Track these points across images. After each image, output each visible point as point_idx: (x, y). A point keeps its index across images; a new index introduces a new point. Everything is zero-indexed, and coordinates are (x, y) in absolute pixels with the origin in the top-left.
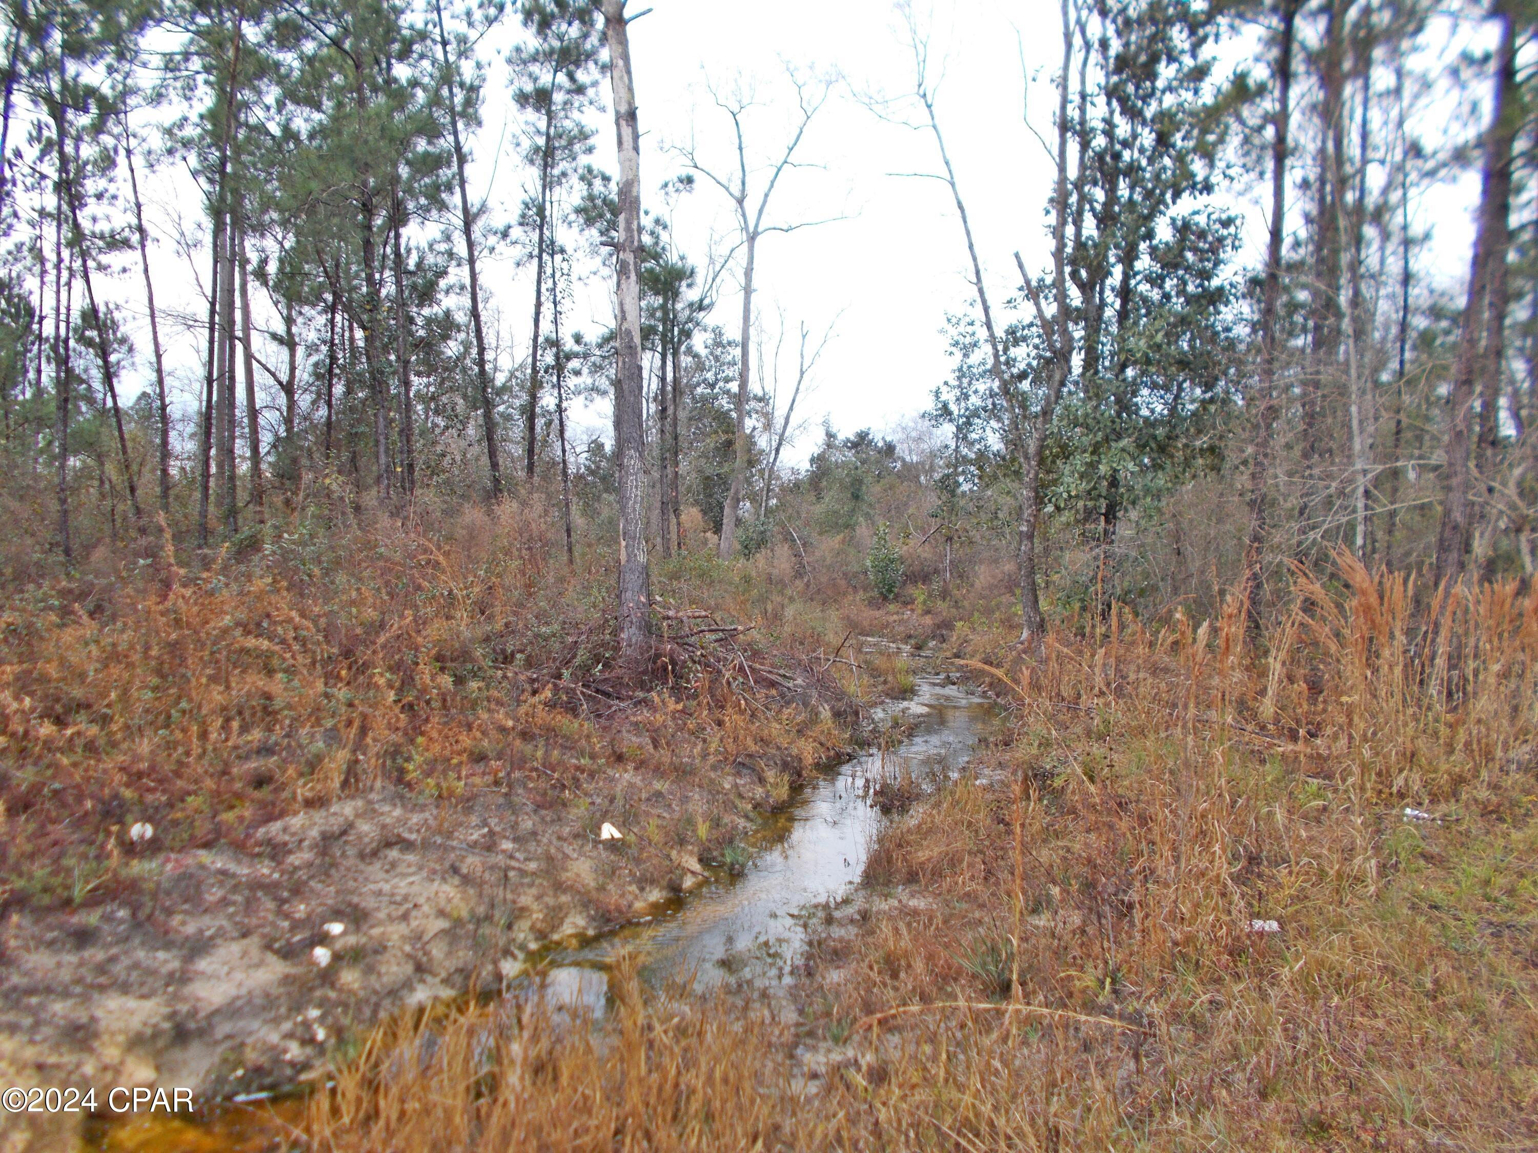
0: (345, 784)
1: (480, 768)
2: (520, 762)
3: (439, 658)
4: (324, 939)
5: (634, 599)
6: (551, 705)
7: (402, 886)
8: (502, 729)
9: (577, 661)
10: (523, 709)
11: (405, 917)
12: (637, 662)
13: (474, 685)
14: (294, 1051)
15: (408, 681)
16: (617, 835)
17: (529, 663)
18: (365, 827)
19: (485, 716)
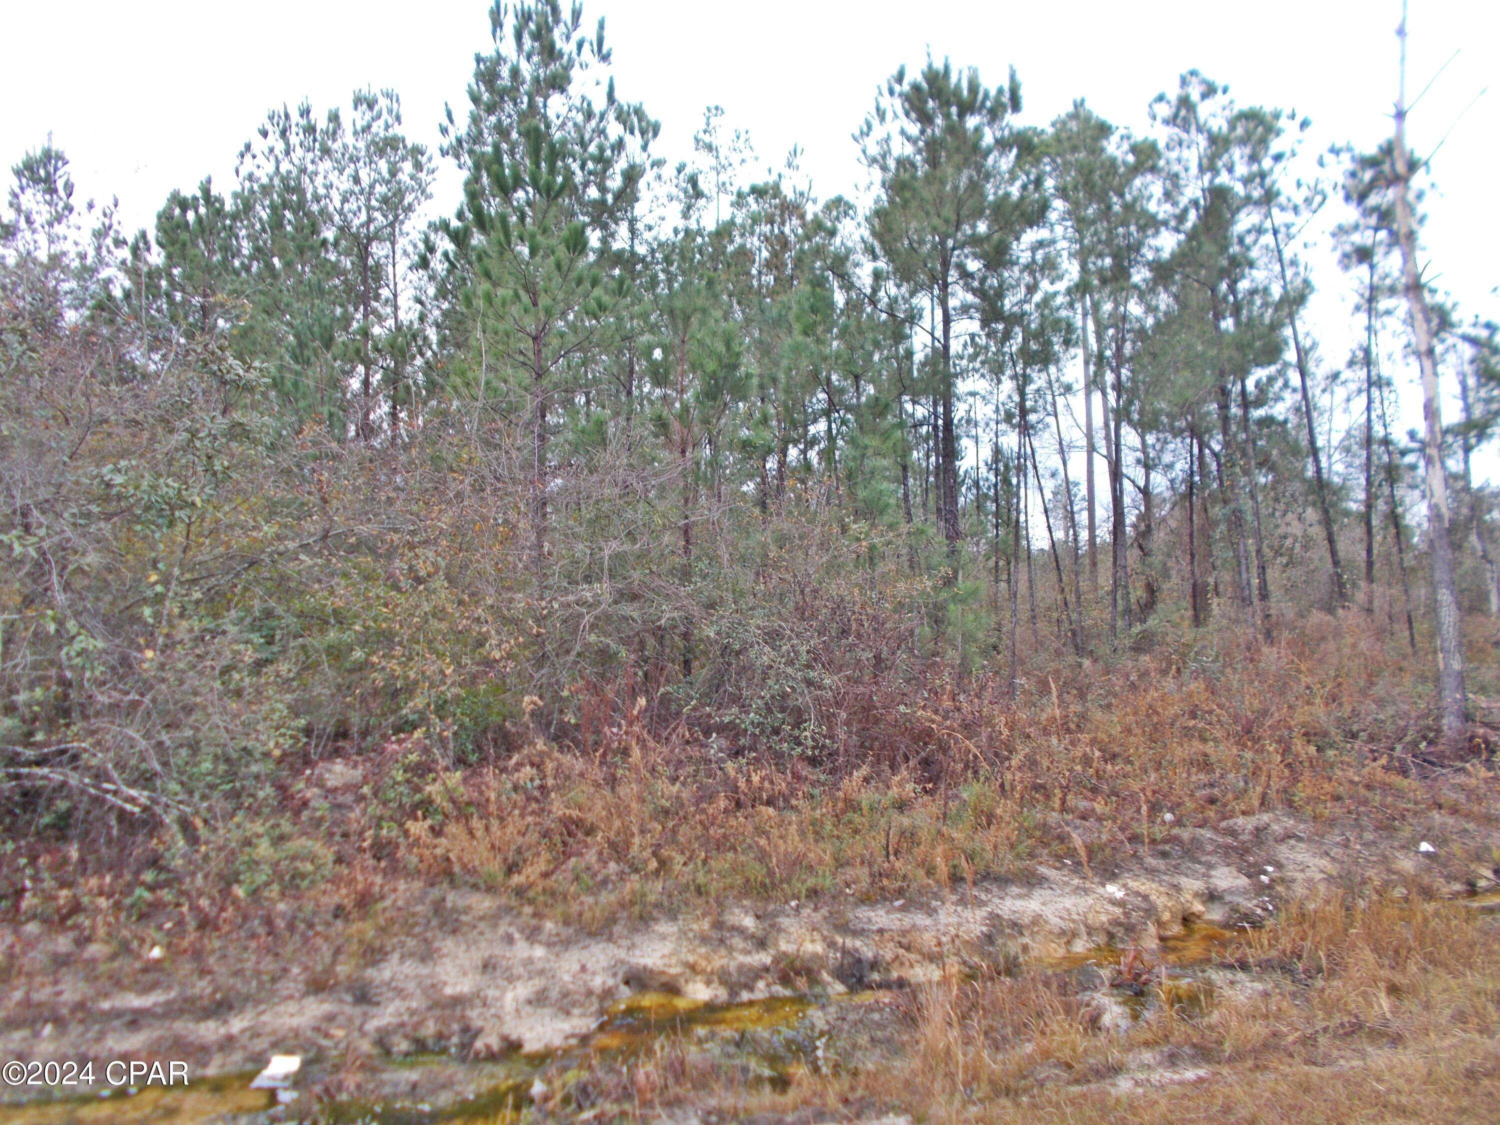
0: (1262, 804)
1: (1338, 804)
2: (1365, 802)
3: (1306, 734)
4: (1265, 873)
5: (1451, 697)
6: (1386, 768)
7: (1300, 858)
8: (1352, 782)
9: (1408, 739)
10: (1365, 771)
11: (1302, 871)
12: (1456, 741)
13: (1331, 753)
14: (1259, 911)
15: (1287, 750)
16: (1431, 849)
17: (1371, 739)
18: (1275, 827)
19: (1340, 773)
